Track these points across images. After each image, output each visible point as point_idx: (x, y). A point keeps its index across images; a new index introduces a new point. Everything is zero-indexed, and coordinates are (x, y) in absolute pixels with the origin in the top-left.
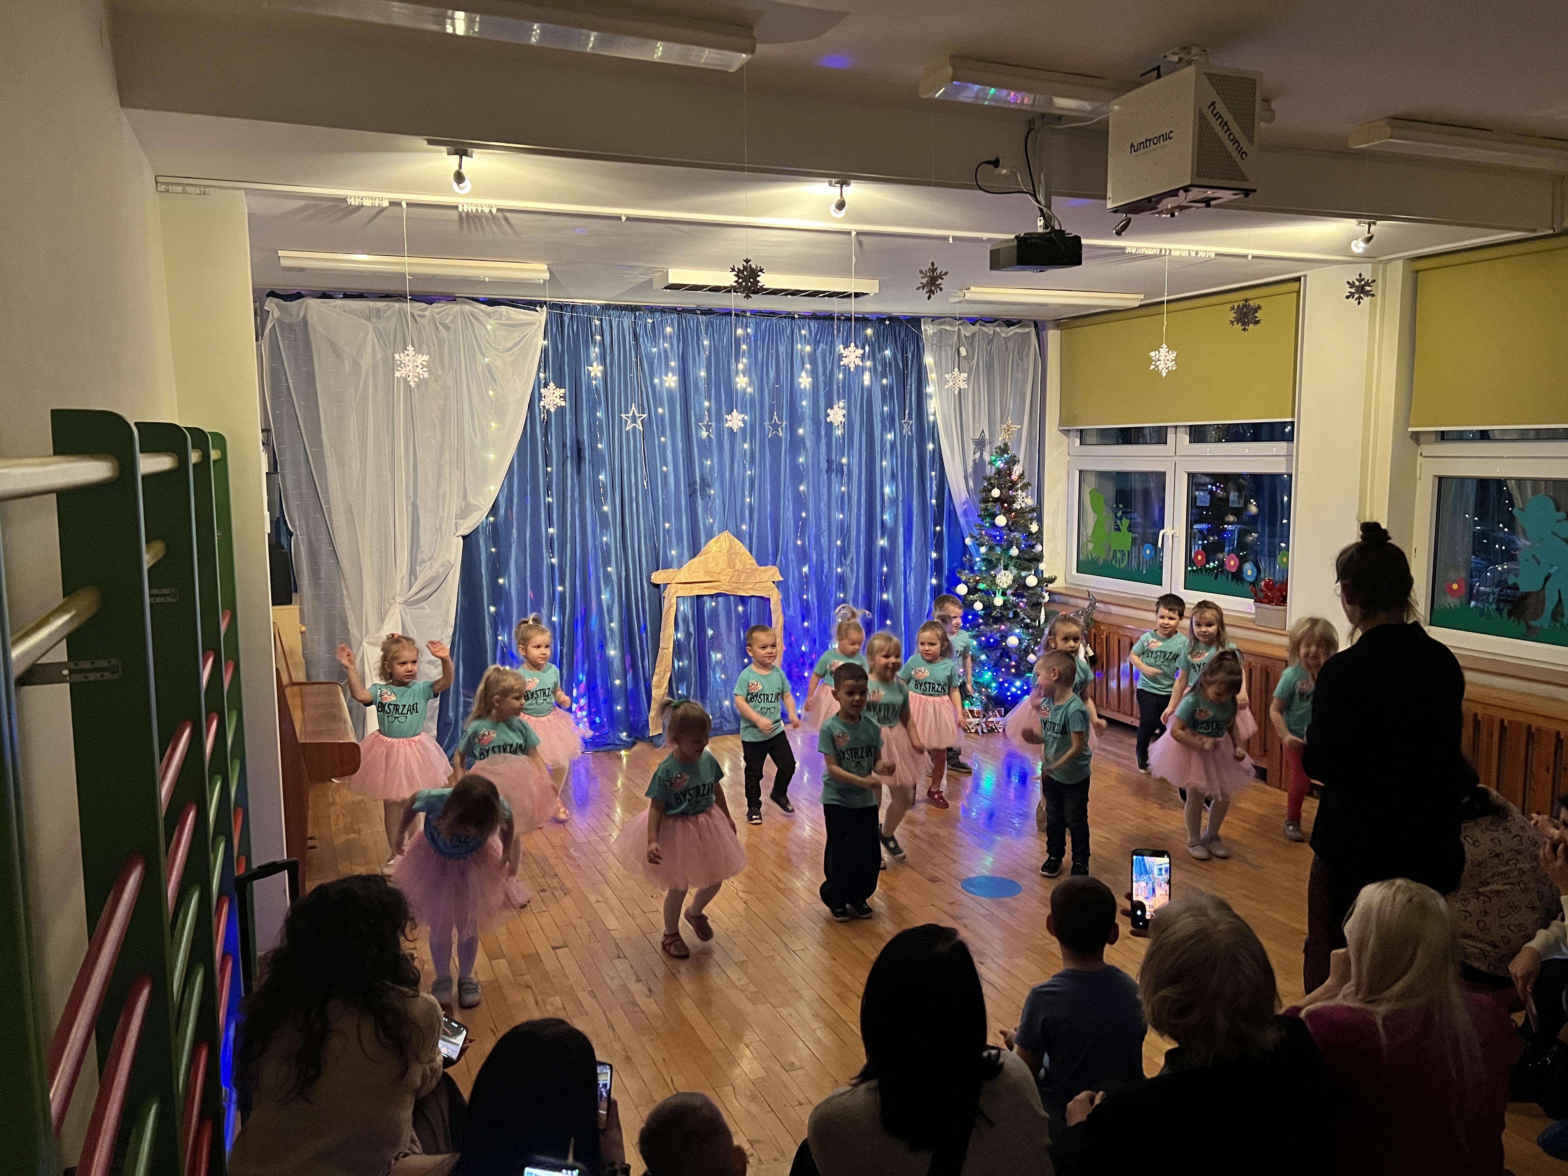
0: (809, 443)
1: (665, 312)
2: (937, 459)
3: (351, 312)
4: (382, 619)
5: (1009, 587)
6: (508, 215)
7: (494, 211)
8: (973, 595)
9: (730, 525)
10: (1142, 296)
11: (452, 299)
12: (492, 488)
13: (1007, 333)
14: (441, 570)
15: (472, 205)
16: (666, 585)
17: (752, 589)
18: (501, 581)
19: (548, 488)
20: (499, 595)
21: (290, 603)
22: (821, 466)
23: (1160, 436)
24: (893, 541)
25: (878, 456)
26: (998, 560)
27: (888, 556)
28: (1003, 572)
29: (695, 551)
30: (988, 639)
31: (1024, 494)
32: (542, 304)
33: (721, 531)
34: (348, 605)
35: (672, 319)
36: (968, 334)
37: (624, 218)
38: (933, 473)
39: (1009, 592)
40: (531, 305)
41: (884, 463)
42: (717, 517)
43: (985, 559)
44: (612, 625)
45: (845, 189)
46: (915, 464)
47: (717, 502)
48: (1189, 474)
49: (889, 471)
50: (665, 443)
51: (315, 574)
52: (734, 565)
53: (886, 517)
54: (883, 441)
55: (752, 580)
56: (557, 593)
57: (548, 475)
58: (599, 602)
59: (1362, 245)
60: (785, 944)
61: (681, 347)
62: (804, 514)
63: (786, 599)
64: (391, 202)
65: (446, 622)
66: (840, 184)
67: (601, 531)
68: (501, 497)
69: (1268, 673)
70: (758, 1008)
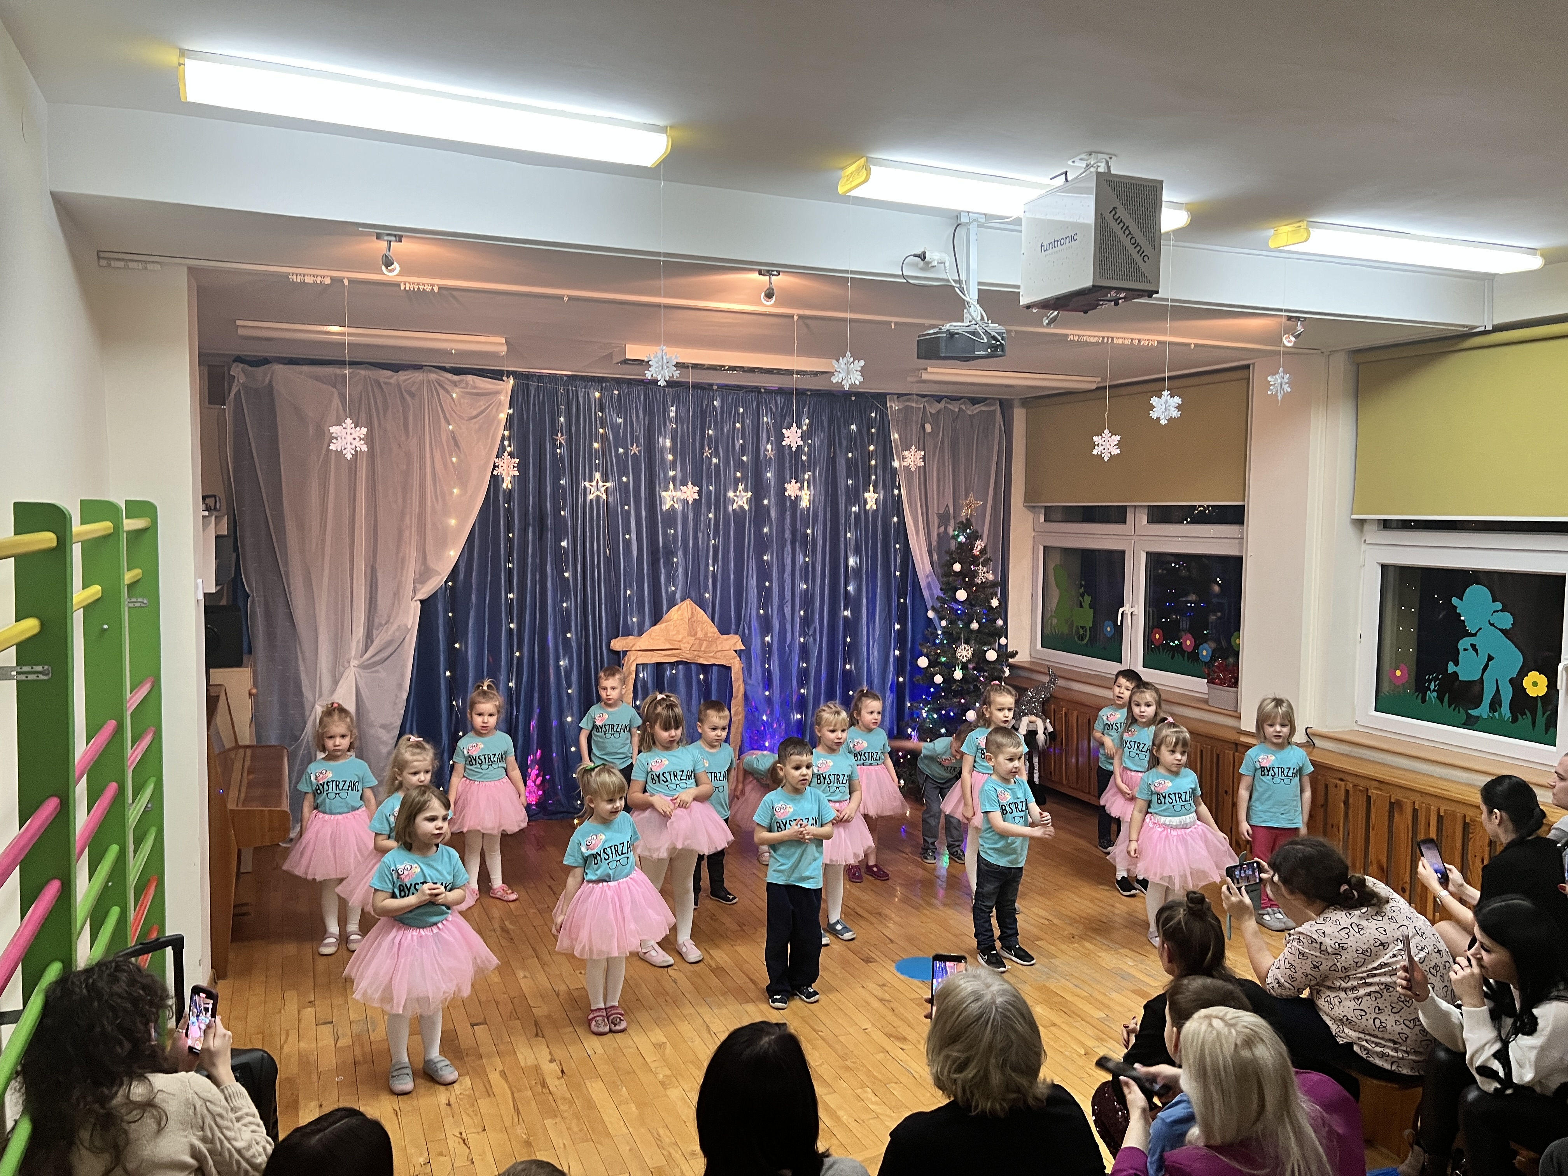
0: (773, 514)
1: (631, 384)
2: (902, 533)
3: (317, 378)
4: (336, 682)
5: (969, 661)
7: (436, 288)
8: (934, 667)
9: (693, 594)
10: (1099, 379)
11: (419, 367)
12: (452, 553)
13: (972, 411)
14: (397, 634)
15: (413, 283)
16: (625, 652)
17: (713, 657)
18: (457, 646)
19: (510, 553)
20: (455, 660)
21: (239, 664)
22: (786, 536)
23: (1117, 515)
24: (856, 612)
25: (842, 528)
26: (959, 634)
27: (851, 626)
28: (963, 646)
29: (656, 619)
30: (947, 713)
31: (985, 569)
32: (509, 374)
33: (683, 600)
34: (302, 668)
35: (638, 391)
36: (933, 411)
37: (566, 299)
38: (897, 546)
40: (497, 375)
41: (849, 535)
42: (680, 586)
43: (946, 632)
44: (570, 691)
45: (773, 278)
46: (880, 536)
47: (680, 570)
48: (1148, 554)
49: (853, 542)
50: (628, 512)
51: (271, 636)
52: (696, 634)
53: (850, 588)
54: (848, 514)
55: (714, 648)
56: (515, 659)
57: (510, 541)
58: (558, 667)
59: (1293, 339)
60: (707, 1026)
61: (647, 418)
62: (767, 584)
63: (748, 669)
64: (333, 279)
65: (400, 686)
66: (769, 273)
67: (562, 597)
68: (461, 562)
69: (1218, 756)
70: (669, 1092)
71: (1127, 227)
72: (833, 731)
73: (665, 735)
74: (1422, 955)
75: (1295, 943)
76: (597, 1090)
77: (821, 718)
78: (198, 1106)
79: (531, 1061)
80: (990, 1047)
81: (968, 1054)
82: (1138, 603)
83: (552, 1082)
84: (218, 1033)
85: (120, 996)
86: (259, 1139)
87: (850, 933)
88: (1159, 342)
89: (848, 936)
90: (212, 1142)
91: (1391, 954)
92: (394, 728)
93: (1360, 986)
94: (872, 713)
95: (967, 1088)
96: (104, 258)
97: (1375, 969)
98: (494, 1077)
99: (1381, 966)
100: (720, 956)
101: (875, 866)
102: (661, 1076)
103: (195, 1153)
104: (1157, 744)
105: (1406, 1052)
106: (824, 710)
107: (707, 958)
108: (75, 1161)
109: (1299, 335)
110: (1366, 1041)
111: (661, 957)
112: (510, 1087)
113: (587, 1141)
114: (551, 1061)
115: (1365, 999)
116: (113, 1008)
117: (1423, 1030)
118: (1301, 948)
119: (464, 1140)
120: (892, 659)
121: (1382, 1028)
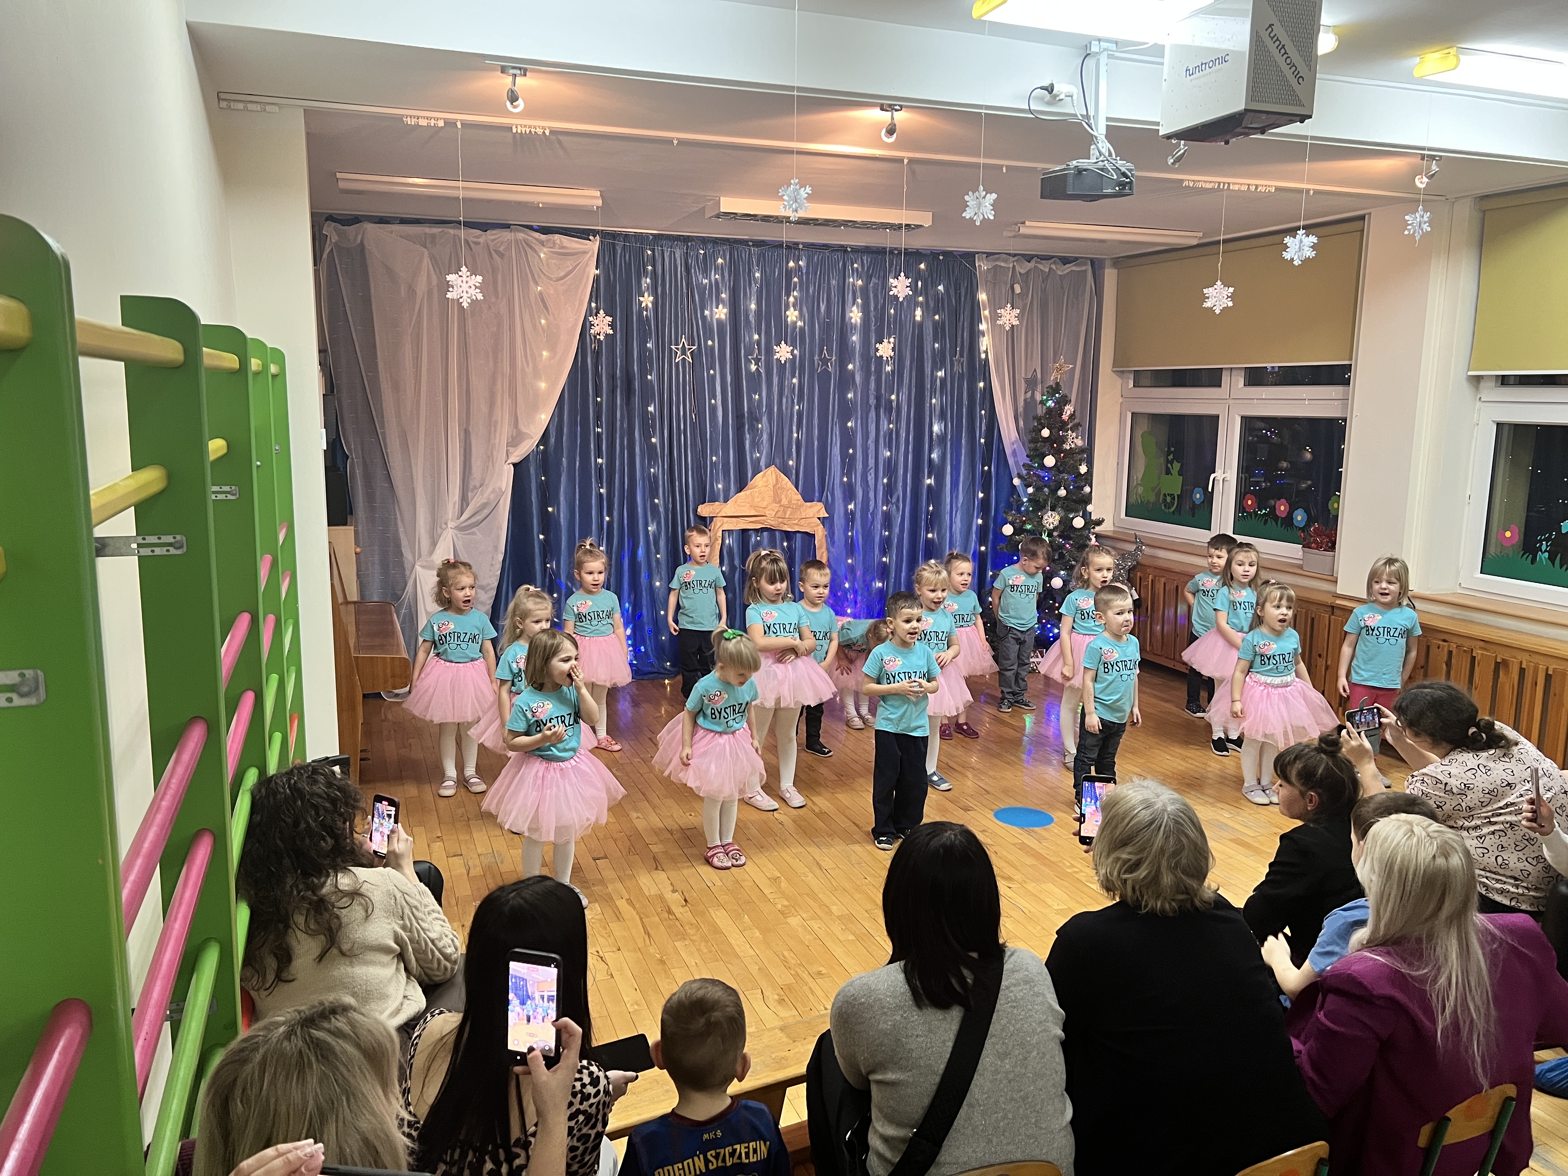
0: (858, 378)
1: (717, 243)
2: (988, 398)
3: (407, 237)
4: (434, 544)
5: (1055, 529)
6: (561, 138)
7: (547, 132)
8: (1019, 535)
9: (777, 461)
10: (1201, 234)
11: (507, 226)
12: (543, 416)
13: (1063, 271)
14: (492, 496)
15: (525, 126)
16: (712, 518)
17: (797, 525)
18: (550, 509)
19: (598, 417)
20: (548, 524)
21: (345, 524)
22: (871, 402)
23: (1212, 378)
24: (940, 480)
25: (927, 394)
26: (1046, 501)
27: (934, 494)
28: (1050, 513)
29: (742, 485)
31: (1074, 435)
32: (595, 233)
33: (768, 466)
34: (401, 530)
35: (724, 251)
36: (1023, 271)
37: (675, 142)
38: (983, 412)
40: (584, 234)
41: (934, 401)
42: (765, 452)
43: (1032, 500)
44: (658, 556)
45: (895, 113)
46: (965, 402)
47: (765, 437)
48: (1243, 418)
49: (938, 408)
50: (714, 376)
51: (370, 497)
52: (780, 501)
53: (934, 456)
54: (933, 378)
55: (798, 516)
56: (605, 524)
57: (598, 405)
58: (647, 531)
59: (1425, 180)
60: (818, 863)
61: (732, 278)
62: (851, 451)
63: (831, 535)
64: (447, 122)
65: (496, 548)
66: (891, 108)
67: (649, 462)
68: (551, 426)
69: (1313, 619)
70: (789, 920)
71: (1283, 46)
72: (933, 591)
73: (771, 588)
74: (1549, 795)
75: (1418, 784)
76: (720, 918)
77: (921, 576)
78: (398, 898)
79: (654, 891)
80: (1162, 850)
81: (1139, 857)
82: (1231, 469)
83: (678, 910)
84: (401, 838)
85: (320, 797)
86: (447, 933)
87: (946, 784)
88: (1278, 189)
89: (944, 786)
90: (411, 931)
91: (1518, 794)
92: (492, 589)
93: (1484, 824)
94: (962, 574)
95: (1137, 887)
96: (224, 100)
97: (1501, 808)
98: (622, 904)
99: (1507, 806)
100: (822, 802)
101: (966, 724)
102: (779, 906)
103: (398, 940)
104: (1261, 604)
105: (1527, 888)
106: (925, 570)
107: (810, 804)
108: (293, 943)
109: (1433, 175)
110: (1487, 878)
111: (766, 801)
112: (637, 913)
113: (717, 960)
114: (674, 891)
115: (1488, 838)
116: (315, 807)
117: (1548, 868)
118: (1424, 789)
119: (601, 958)
120: (974, 528)
121: (1504, 865)
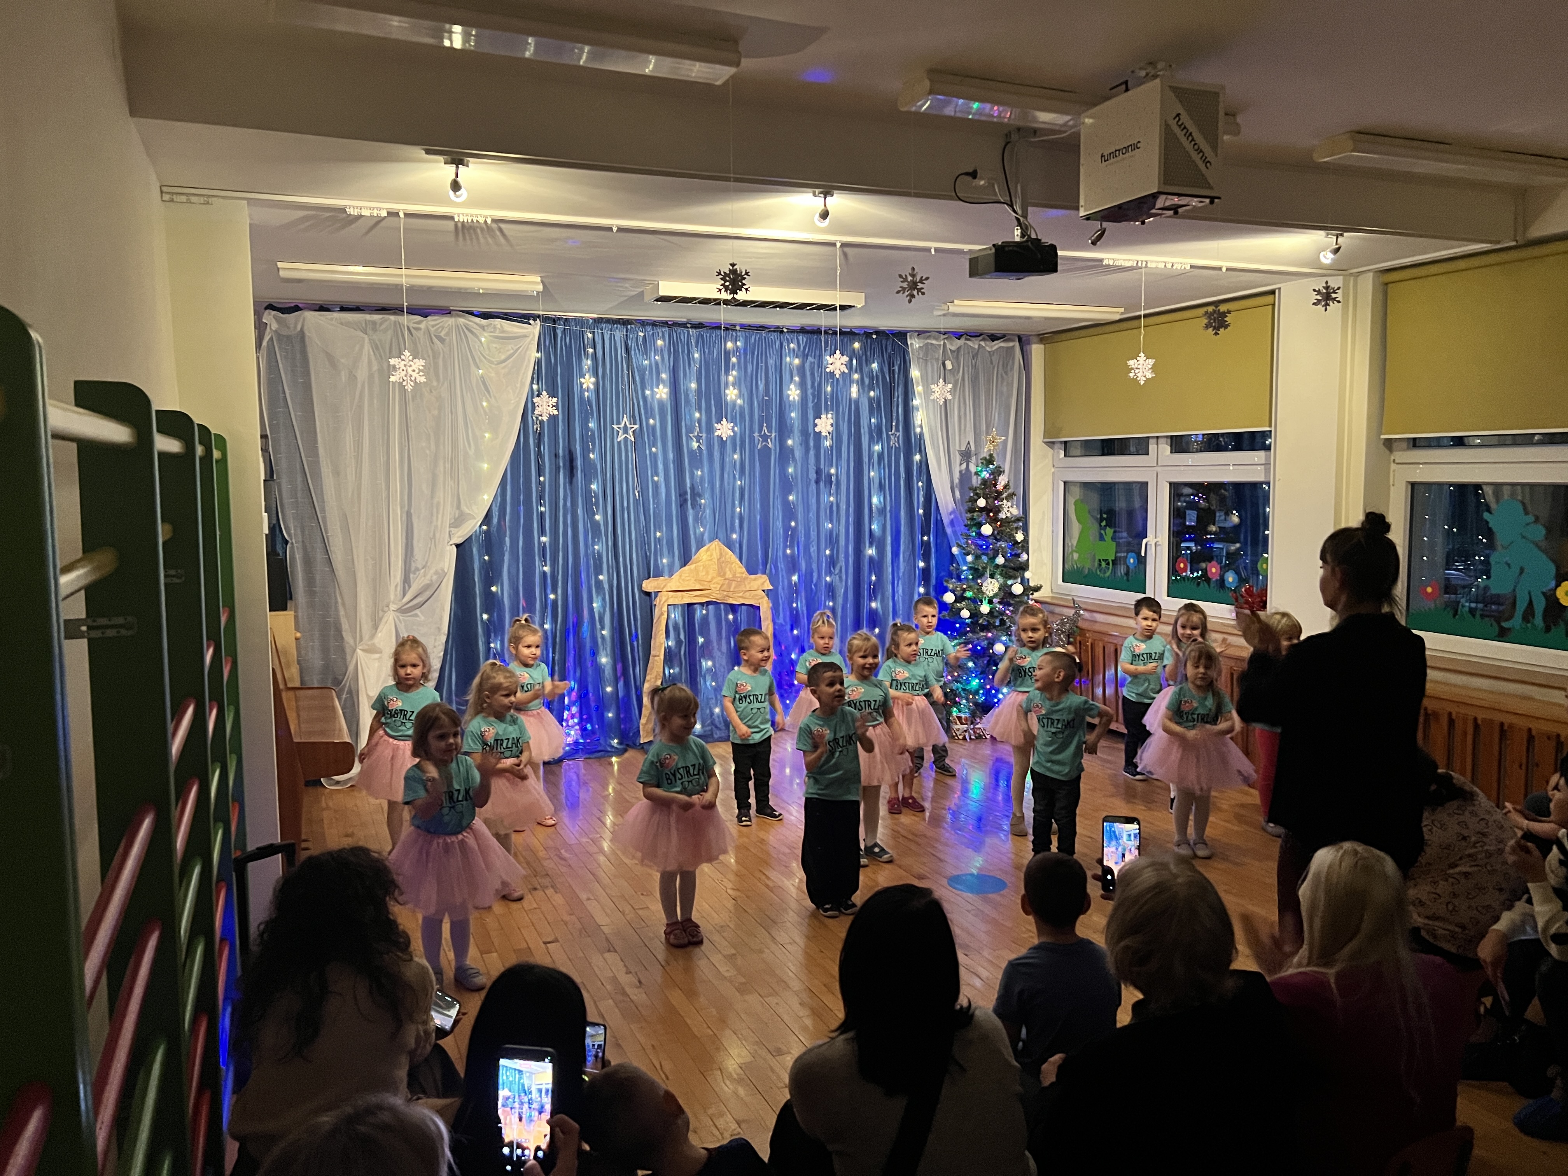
0: (798, 454)
1: (656, 325)
2: (924, 470)
3: (347, 324)
4: (376, 627)
5: (995, 595)
6: (503, 226)
7: (489, 221)
8: (960, 603)
9: (720, 535)
10: (1122, 310)
11: (447, 312)
12: (486, 497)
13: (992, 347)
14: (435, 577)
15: (467, 215)
16: (657, 593)
17: (742, 597)
18: (494, 589)
19: (541, 497)
20: (491, 603)
21: (285, 609)
22: (810, 476)
23: (1141, 446)
24: (881, 550)
25: (866, 467)
26: (985, 568)
27: (876, 565)
28: (989, 580)
29: (686, 560)
30: (975, 646)
31: (1009, 504)
32: (535, 317)
33: (711, 540)
34: (342, 613)
35: (663, 333)
36: (953, 348)
37: (615, 229)
38: (920, 484)
39: (995, 600)
40: (525, 318)
41: (872, 474)
42: (708, 527)
43: (971, 568)
44: (604, 633)
45: (828, 199)
46: (903, 475)
47: (708, 512)
48: (1171, 484)
49: (877, 482)
50: (656, 453)
51: (310, 581)
52: (725, 574)
54: (871, 452)
55: (742, 588)
56: (549, 601)
57: (541, 484)
58: (591, 609)
60: (773, 938)
61: (671, 359)
62: (793, 524)
63: (775, 610)
64: (389, 212)
65: (439, 629)
66: (823, 195)
67: (593, 539)
68: (494, 506)
70: (746, 998)
82: (1162, 533)
83: (632, 991)
88: (1192, 266)
96: (165, 192)
